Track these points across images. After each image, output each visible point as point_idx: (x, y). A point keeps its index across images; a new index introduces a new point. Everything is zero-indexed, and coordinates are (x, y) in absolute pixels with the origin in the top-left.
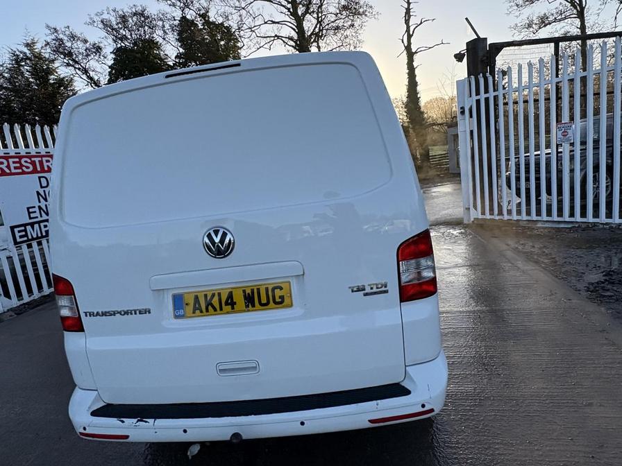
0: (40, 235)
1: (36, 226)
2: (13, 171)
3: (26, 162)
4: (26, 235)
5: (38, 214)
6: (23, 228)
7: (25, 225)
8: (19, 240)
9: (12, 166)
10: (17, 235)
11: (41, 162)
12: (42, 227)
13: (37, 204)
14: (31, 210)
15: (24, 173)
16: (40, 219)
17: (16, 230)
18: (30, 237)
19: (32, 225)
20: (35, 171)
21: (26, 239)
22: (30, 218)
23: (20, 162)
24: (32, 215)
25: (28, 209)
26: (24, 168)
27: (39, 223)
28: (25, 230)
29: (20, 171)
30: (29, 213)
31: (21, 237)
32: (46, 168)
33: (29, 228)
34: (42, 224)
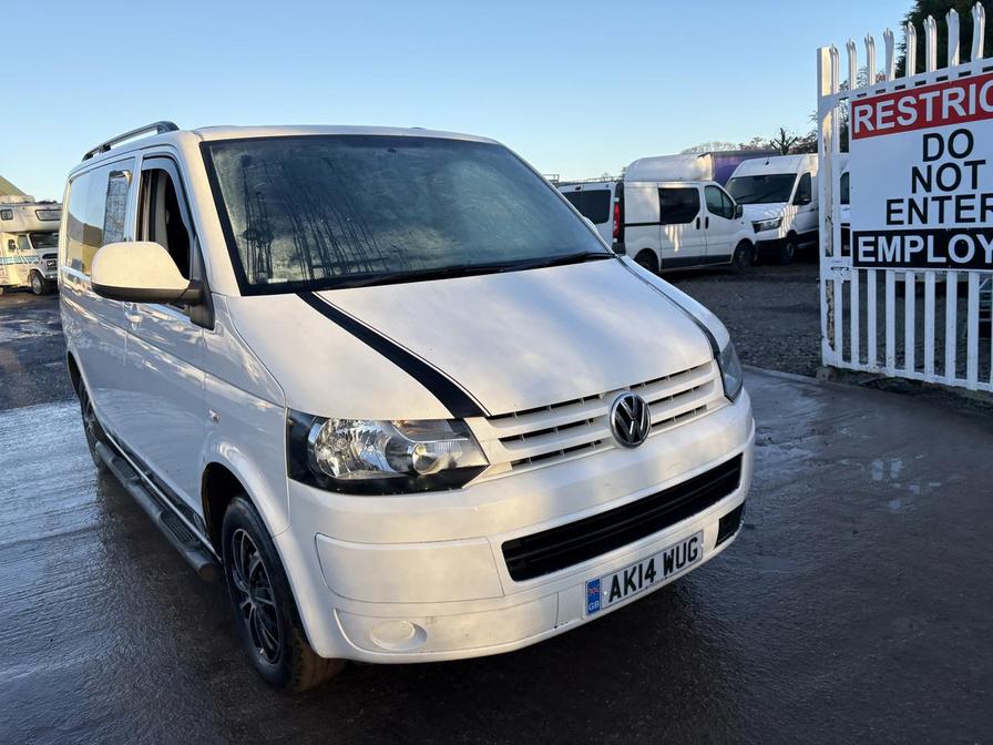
0: (898, 259)
1: (896, 240)
2: (880, 126)
3: (907, 104)
4: (875, 254)
5: (904, 217)
6: (872, 239)
7: (877, 234)
8: (862, 258)
9: (880, 115)
10: (862, 248)
11: (938, 102)
12: (907, 244)
13: (907, 195)
14: (894, 207)
15: (899, 129)
16: (906, 227)
17: (862, 240)
18: (880, 259)
19: (889, 235)
20: (921, 123)
21: (872, 259)
22: (889, 222)
23: (894, 108)
24: (894, 217)
25: (890, 202)
26: (900, 120)
27: (903, 234)
28: (875, 244)
29: (892, 125)
30: (890, 212)
31: (866, 254)
32: (945, 115)
33: (882, 240)
34: (908, 239)
